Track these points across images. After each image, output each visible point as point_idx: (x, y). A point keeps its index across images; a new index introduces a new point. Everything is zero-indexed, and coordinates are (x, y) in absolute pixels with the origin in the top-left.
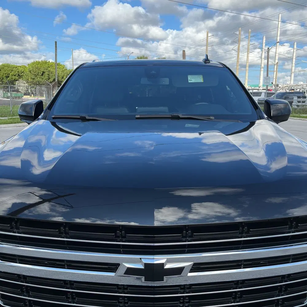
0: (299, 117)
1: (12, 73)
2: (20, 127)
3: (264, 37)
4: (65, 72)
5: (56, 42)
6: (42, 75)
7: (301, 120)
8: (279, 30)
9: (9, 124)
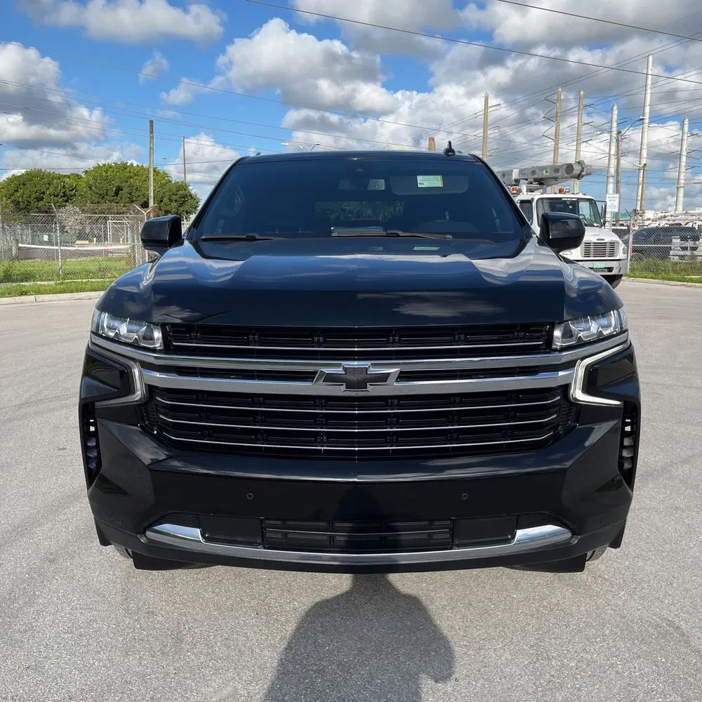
0: (681, 281)
1: (51, 190)
2: (82, 299)
3: (615, 108)
4: (167, 187)
5: (151, 122)
6: (117, 194)
7: (686, 285)
8: (649, 91)
9: (60, 292)
